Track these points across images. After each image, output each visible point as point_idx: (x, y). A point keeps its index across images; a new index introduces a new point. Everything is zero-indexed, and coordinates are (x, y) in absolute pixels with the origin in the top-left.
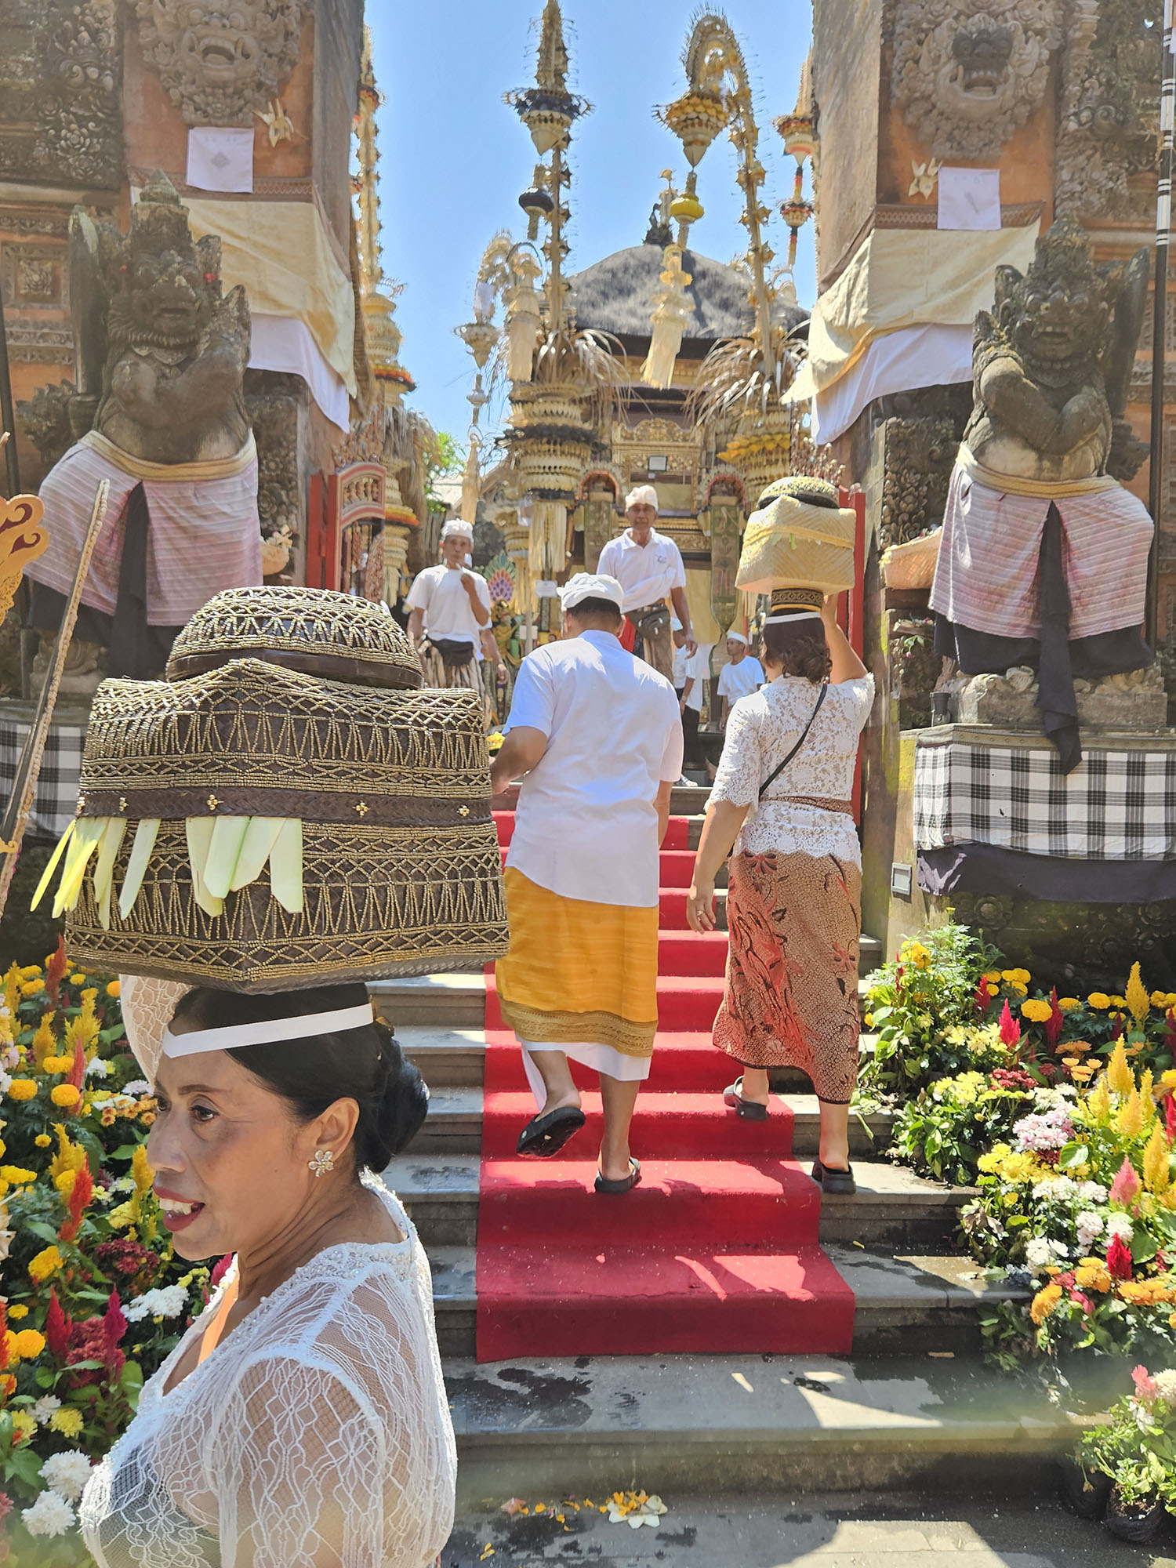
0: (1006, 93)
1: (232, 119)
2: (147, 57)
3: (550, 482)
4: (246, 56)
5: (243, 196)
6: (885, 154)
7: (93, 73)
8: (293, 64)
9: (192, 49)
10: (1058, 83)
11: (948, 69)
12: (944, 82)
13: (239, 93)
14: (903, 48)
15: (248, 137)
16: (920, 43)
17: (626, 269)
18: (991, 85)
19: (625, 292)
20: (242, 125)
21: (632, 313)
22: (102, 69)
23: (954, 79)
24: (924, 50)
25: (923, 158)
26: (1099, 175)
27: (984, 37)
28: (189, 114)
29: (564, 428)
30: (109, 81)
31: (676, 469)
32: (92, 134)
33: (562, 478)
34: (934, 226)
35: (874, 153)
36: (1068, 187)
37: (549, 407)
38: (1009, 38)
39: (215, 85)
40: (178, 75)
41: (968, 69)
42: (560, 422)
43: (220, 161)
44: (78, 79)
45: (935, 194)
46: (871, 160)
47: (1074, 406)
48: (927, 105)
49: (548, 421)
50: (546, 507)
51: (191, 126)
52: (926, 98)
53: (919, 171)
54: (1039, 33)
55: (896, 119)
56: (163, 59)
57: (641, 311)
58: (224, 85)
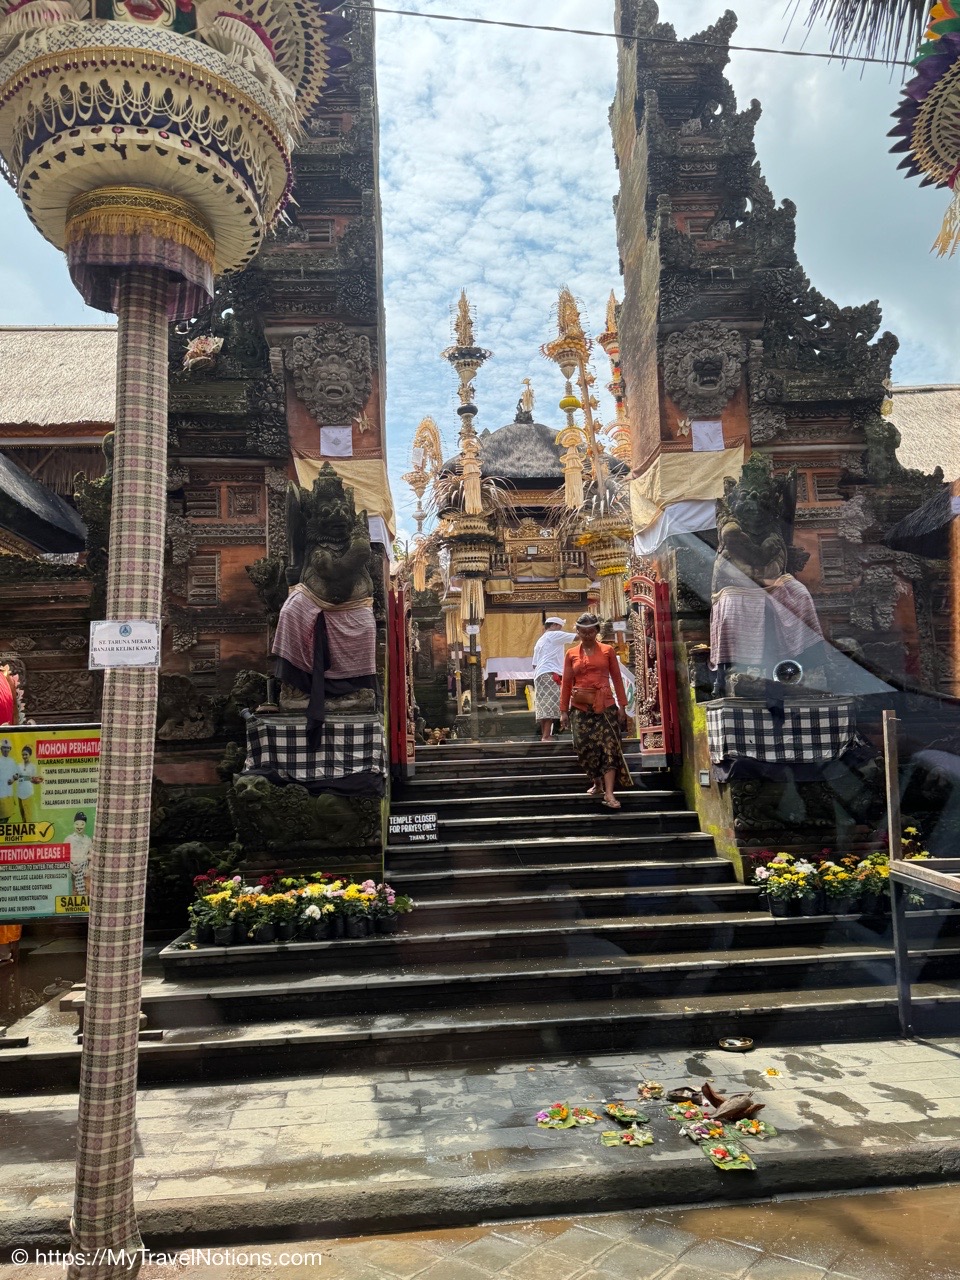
0: (722, 383)
1: (341, 423)
2: (299, 395)
3: (473, 566)
4: (348, 391)
5: (349, 458)
6: (664, 416)
7: (274, 405)
8: (369, 393)
9: (321, 390)
10: (747, 377)
11: (692, 376)
12: (690, 382)
13: (344, 408)
14: (668, 367)
15: (348, 431)
16: (677, 364)
17: (507, 439)
18: (714, 383)
19: (507, 453)
20: (346, 425)
21: (512, 465)
22: (279, 403)
23: (695, 380)
24: (679, 368)
25: (683, 417)
26: (772, 421)
27: (709, 361)
28: (320, 420)
29: (479, 535)
30: (282, 409)
31: (544, 553)
32: (274, 434)
33: (479, 564)
34: (691, 450)
35: (658, 416)
36: (757, 427)
37: (469, 524)
38: (720, 360)
39: (332, 406)
40: (314, 402)
41: (702, 376)
42: (476, 532)
43: (336, 442)
44: (268, 409)
45: (690, 434)
46: (657, 419)
47: (767, 543)
48: (682, 393)
49: (469, 531)
50: (470, 582)
51: (322, 426)
52: (682, 389)
53: (681, 424)
54: (735, 356)
55: (667, 399)
56: (307, 395)
57: (517, 464)
58: (337, 406)
